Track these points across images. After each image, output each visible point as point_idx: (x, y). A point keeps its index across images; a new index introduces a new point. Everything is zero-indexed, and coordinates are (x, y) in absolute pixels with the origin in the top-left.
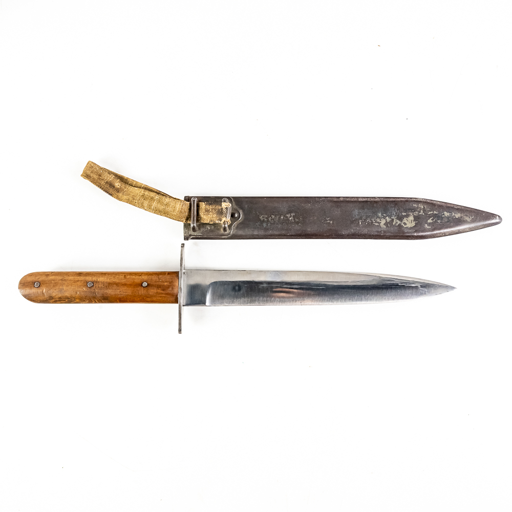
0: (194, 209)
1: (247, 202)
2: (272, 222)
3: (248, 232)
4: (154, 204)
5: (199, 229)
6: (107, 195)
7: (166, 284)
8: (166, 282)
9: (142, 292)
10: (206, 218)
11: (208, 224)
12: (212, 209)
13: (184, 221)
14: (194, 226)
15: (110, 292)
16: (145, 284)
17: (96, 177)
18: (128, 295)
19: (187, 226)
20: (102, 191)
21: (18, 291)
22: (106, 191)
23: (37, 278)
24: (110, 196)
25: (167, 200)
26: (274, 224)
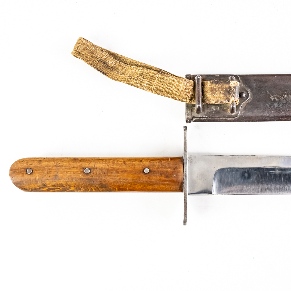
0: (199, 89)
1: (255, 80)
2: (284, 102)
3: (257, 113)
4: (155, 83)
5: (204, 110)
6: (101, 74)
7: (169, 170)
8: (170, 168)
9: (144, 178)
10: (212, 98)
11: (214, 105)
12: (219, 88)
13: (188, 101)
14: (199, 107)
15: (109, 179)
16: (147, 171)
17: (88, 54)
18: (128, 183)
19: (189, 107)
20: (95, 70)
21: (9, 178)
22: (99, 70)
23: (29, 164)
24: (103, 75)
25: (170, 78)
26: (286, 104)
